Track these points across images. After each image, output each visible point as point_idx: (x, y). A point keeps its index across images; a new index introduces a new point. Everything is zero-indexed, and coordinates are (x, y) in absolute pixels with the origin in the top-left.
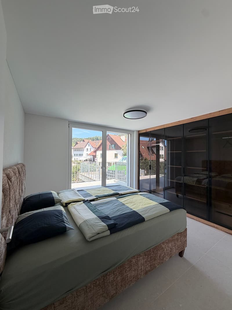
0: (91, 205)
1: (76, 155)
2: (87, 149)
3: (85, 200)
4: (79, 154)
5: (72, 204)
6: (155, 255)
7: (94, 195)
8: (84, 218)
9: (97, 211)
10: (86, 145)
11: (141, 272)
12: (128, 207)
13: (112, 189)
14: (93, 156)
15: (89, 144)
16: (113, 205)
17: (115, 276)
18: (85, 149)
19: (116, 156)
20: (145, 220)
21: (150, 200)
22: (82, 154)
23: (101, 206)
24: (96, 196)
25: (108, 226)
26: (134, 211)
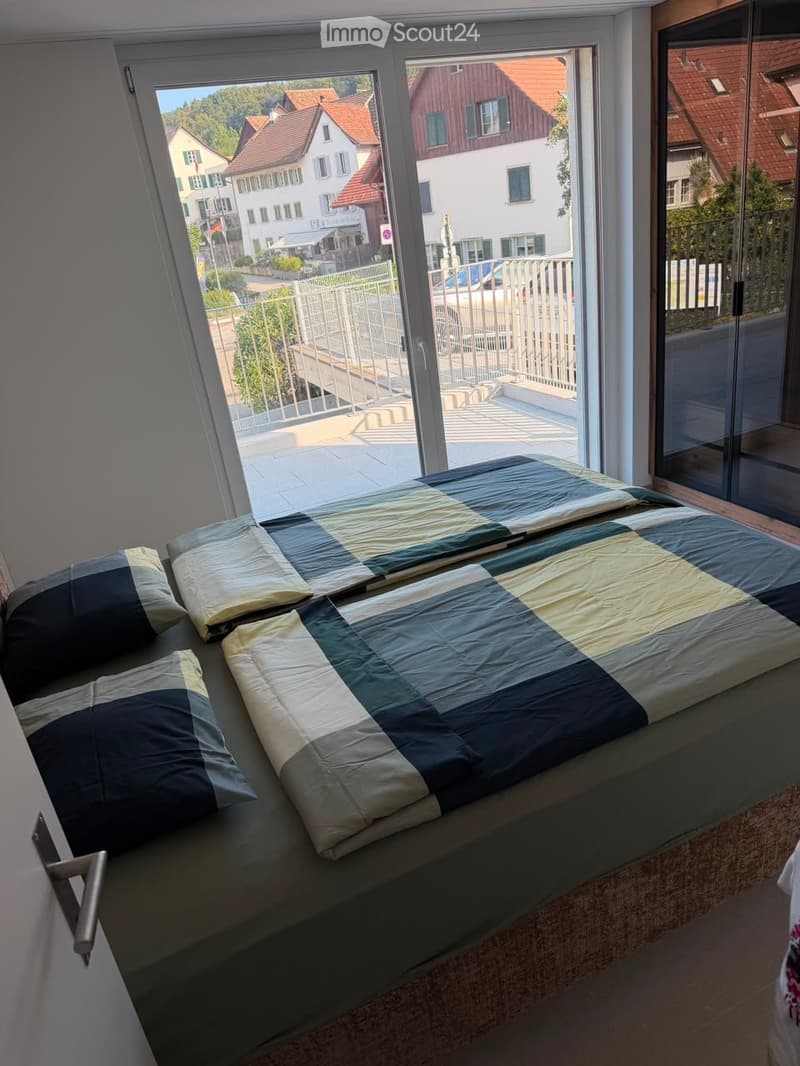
0: (343, 632)
1: (258, 216)
2: (321, 160)
3: (309, 597)
4: (277, 209)
5: (240, 636)
6: (702, 866)
7: (363, 557)
8: (303, 731)
9: (373, 680)
10: (310, 137)
11: (626, 936)
12: (553, 635)
13: (468, 497)
14: (362, 206)
15: (324, 120)
16: (465, 622)
17: (488, 967)
18: (308, 166)
19: (519, 184)
20: (651, 720)
21: (703, 569)
22: (298, 206)
23: (399, 635)
24: (371, 563)
25: (427, 774)
26: (588, 665)
